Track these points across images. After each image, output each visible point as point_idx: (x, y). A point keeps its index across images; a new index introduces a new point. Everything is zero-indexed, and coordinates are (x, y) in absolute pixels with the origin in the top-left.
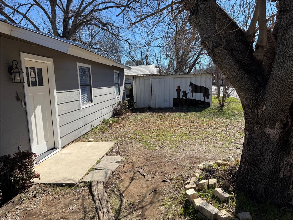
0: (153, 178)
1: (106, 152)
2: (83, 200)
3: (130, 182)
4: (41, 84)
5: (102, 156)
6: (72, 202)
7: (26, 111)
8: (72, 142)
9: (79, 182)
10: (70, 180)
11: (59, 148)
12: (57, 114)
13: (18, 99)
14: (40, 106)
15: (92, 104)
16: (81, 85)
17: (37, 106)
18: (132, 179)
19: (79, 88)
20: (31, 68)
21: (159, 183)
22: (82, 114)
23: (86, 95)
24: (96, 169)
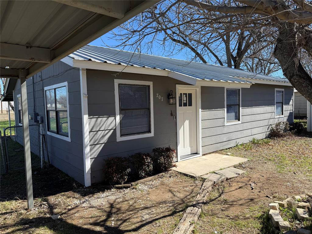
0: (260, 192)
1: (234, 164)
2: (195, 187)
3: (237, 189)
4: (190, 105)
5: (228, 166)
6: (188, 186)
7: (176, 123)
8: (213, 152)
9: (199, 177)
10: (193, 174)
11: (199, 154)
12: (200, 128)
13: (172, 115)
14: (188, 121)
15: (240, 122)
16: (227, 105)
17: (186, 120)
18: (240, 188)
19: (225, 108)
20: (184, 94)
21: (261, 196)
22: (225, 130)
23: (233, 114)
24: (215, 173)
